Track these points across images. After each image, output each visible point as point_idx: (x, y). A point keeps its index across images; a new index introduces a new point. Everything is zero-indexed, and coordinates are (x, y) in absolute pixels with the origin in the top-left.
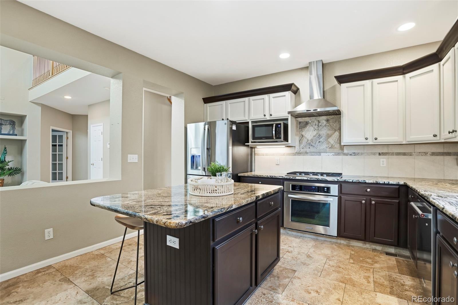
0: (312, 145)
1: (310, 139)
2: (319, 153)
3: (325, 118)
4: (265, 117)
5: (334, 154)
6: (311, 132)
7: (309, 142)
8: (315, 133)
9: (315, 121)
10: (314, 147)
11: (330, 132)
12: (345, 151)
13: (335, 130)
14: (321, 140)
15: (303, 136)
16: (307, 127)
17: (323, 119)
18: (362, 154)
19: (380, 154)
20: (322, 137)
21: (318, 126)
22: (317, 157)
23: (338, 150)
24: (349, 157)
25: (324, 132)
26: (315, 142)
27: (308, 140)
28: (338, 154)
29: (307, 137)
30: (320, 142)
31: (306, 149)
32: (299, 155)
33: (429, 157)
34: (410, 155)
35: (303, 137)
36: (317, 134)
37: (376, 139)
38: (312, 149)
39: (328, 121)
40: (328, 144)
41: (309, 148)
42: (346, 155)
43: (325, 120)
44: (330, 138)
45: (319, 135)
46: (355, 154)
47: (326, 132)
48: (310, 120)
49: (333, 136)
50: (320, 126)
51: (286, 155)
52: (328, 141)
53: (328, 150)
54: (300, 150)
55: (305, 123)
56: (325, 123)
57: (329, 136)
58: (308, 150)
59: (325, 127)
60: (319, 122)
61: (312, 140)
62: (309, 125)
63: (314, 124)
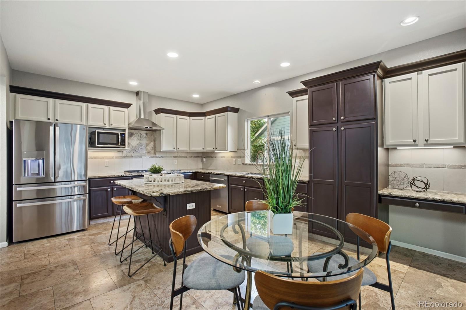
0: (136, 151)
1: (134, 146)
2: (141, 157)
3: (145, 132)
4: (105, 125)
5: (150, 157)
6: (135, 141)
7: (134, 148)
8: (138, 142)
9: (139, 133)
10: (137, 152)
11: (148, 142)
12: (157, 155)
13: (151, 141)
14: (142, 147)
15: (129, 143)
16: (133, 137)
17: (144, 133)
18: (166, 157)
19: (174, 157)
20: (143, 145)
21: (140, 137)
22: (140, 159)
23: (153, 155)
24: (159, 159)
25: (144, 142)
26: (138, 148)
27: (133, 147)
28: (153, 157)
29: (133, 145)
30: (141, 148)
31: (131, 154)
32: (126, 158)
33: (193, 158)
34: (187, 157)
35: (129, 145)
36: (140, 142)
37: (178, 149)
38: (136, 154)
39: (147, 134)
40: (147, 150)
41: (134, 152)
42: (157, 157)
43: (145, 134)
44: (148, 146)
45: (141, 144)
46: (162, 157)
47: (146, 142)
48: (135, 132)
49: (150, 145)
50: (142, 137)
51: (115, 158)
52: (147, 148)
53: (147, 154)
54: (127, 154)
55: (131, 134)
56: (145, 135)
57: (147, 145)
58: (133, 154)
59: (145, 139)
60: (141, 134)
61: (136, 147)
62: (134, 135)
63: (138, 135)
